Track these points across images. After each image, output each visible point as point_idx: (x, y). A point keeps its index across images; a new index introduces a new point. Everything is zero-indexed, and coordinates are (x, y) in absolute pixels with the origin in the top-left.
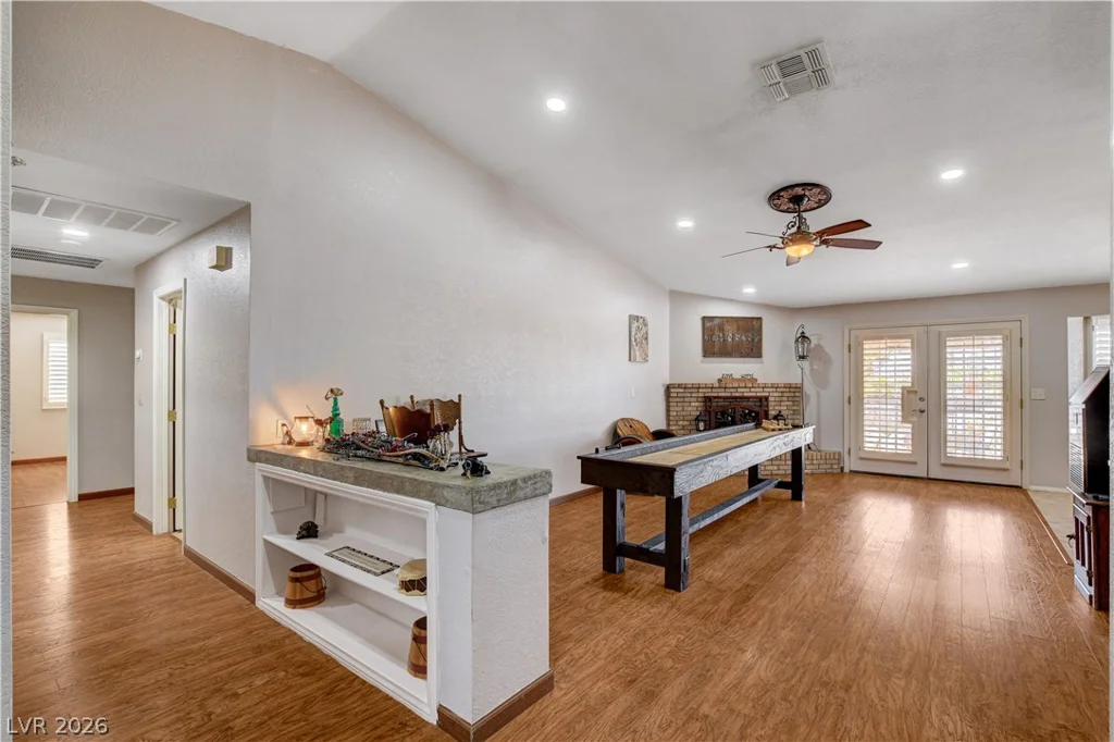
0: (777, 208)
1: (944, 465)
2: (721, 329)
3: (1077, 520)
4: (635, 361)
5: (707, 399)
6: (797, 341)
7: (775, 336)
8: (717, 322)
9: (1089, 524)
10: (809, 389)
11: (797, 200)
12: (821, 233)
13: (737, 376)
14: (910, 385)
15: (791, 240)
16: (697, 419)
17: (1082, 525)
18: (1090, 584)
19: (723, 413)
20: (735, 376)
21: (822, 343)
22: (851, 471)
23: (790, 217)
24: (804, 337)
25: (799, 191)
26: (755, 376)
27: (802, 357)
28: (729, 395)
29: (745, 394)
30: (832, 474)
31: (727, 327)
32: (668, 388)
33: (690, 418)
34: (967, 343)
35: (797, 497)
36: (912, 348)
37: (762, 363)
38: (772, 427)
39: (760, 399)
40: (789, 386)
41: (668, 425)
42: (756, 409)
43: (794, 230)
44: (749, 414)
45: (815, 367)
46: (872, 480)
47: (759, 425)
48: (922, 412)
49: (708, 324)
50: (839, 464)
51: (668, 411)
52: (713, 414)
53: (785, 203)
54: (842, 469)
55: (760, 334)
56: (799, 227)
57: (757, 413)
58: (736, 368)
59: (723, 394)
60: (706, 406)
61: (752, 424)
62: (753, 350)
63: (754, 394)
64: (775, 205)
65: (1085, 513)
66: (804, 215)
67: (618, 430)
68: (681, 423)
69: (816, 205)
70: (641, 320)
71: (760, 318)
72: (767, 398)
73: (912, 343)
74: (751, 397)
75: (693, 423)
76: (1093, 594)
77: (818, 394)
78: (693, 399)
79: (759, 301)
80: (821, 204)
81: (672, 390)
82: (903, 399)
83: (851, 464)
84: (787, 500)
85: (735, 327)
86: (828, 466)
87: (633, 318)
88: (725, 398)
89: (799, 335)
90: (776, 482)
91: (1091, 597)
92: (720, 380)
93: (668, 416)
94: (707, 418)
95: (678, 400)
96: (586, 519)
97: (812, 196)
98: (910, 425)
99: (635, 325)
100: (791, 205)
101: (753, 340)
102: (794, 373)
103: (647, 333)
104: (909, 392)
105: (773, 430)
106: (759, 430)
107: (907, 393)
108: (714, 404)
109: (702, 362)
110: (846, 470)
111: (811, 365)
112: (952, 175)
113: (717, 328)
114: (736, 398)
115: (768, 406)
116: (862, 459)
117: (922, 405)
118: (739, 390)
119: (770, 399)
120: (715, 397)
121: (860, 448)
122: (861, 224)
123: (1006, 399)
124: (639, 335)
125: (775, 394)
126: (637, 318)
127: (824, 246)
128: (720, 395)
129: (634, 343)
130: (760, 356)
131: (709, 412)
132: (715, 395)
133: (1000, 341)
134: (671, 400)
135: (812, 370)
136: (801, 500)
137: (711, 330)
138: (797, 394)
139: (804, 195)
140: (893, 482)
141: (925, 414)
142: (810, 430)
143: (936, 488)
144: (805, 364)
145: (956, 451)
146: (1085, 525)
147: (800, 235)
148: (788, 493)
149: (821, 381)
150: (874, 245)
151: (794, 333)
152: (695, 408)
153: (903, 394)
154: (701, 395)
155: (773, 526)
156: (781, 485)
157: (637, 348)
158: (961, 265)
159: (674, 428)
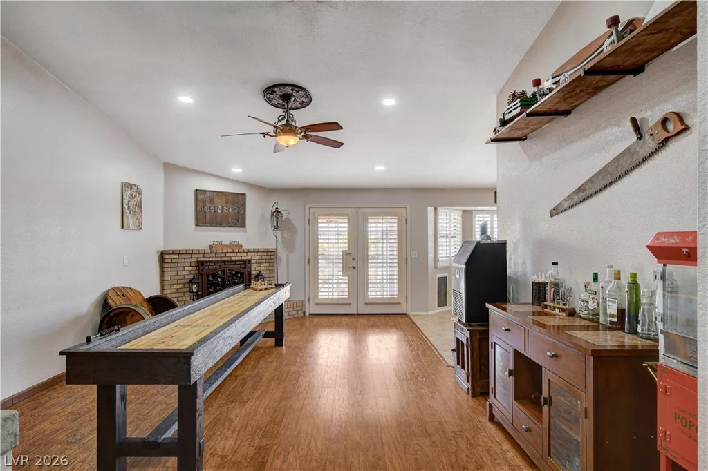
0: (269, 101)
1: (367, 304)
2: (212, 201)
3: (458, 340)
4: (128, 228)
5: (200, 264)
6: (272, 215)
7: (256, 209)
8: (208, 195)
9: (467, 342)
10: (282, 253)
11: (286, 97)
12: (306, 128)
13: (226, 243)
14: (347, 249)
15: (282, 130)
16: (191, 282)
17: (462, 343)
18: (468, 381)
19: (214, 275)
20: (224, 243)
21: (290, 217)
22: (310, 314)
23: (281, 112)
24: (278, 212)
25: (288, 90)
26: (241, 243)
27: (276, 228)
28: (219, 259)
29: (233, 258)
30: (298, 318)
31: (217, 200)
32: (162, 255)
33: (184, 281)
34: (379, 221)
35: (279, 343)
36: (349, 222)
37: (246, 232)
38: (260, 287)
39: (245, 262)
40: (267, 251)
41: (162, 289)
42: (242, 270)
43: (284, 122)
44: (236, 275)
45: (285, 235)
46: (325, 320)
47: (248, 286)
48: (354, 268)
49: (200, 197)
50: (302, 310)
51: (162, 276)
52: (205, 277)
53: (276, 98)
54: (304, 313)
55: (244, 208)
56: (287, 121)
57: (242, 274)
58: (225, 236)
59: (214, 259)
60: (199, 270)
61: (242, 286)
62: (238, 221)
63: (240, 258)
64: (268, 99)
65: (464, 336)
66: (292, 112)
67: (109, 301)
68: (175, 286)
69: (299, 106)
70: (135, 189)
71: (245, 195)
72: (249, 261)
73: (349, 219)
74: (238, 261)
75: (187, 286)
76: (470, 387)
77: (288, 256)
78: (186, 264)
79: (244, 180)
80: (303, 105)
81: (167, 256)
82: (343, 260)
83: (310, 309)
84: (272, 347)
85: (224, 200)
86: (295, 312)
87: (125, 186)
88: (215, 262)
89: (274, 210)
90: (263, 333)
91: (468, 389)
92: (211, 247)
93: (162, 280)
94: (200, 281)
95: (173, 265)
96: (70, 409)
97: (298, 97)
98: (347, 278)
99: (128, 192)
100: (281, 101)
101: (238, 212)
102: (269, 240)
103: (141, 201)
104: (347, 254)
105: (261, 290)
106: (249, 291)
107: (346, 254)
108: (207, 268)
109: (194, 231)
110: (307, 314)
111: (282, 234)
112: (389, 102)
113: (208, 200)
114: (224, 262)
115: (250, 268)
116: (317, 304)
117: (354, 263)
118: (228, 255)
119: (253, 262)
120: (207, 262)
121: (316, 296)
122: (335, 126)
123: (399, 258)
124: (132, 203)
125: (257, 258)
126: (130, 186)
127: (305, 140)
128: (211, 259)
129: (127, 211)
130: (243, 225)
131: (202, 275)
132: (207, 259)
133: (396, 220)
134: (166, 265)
135: (283, 237)
136: (282, 345)
137: (203, 202)
138: (272, 257)
139: (292, 94)
140: (337, 319)
141: (355, 270)
142: (287, 288)
143: (363, 321)
144: (278, 233)
145: (372, 294)
146: (465, 343)
147: (288, 128)
148: (272, 341)
149: (290, 247)
150: (338, 145)
151: (270, 209)
152: (188, 271)
153: (343, 256)
154: (194, 260)
155: (267, 376)
156: (267, 335)
157: (130, 216)
158: (380, 168)
159: (168, 291)
